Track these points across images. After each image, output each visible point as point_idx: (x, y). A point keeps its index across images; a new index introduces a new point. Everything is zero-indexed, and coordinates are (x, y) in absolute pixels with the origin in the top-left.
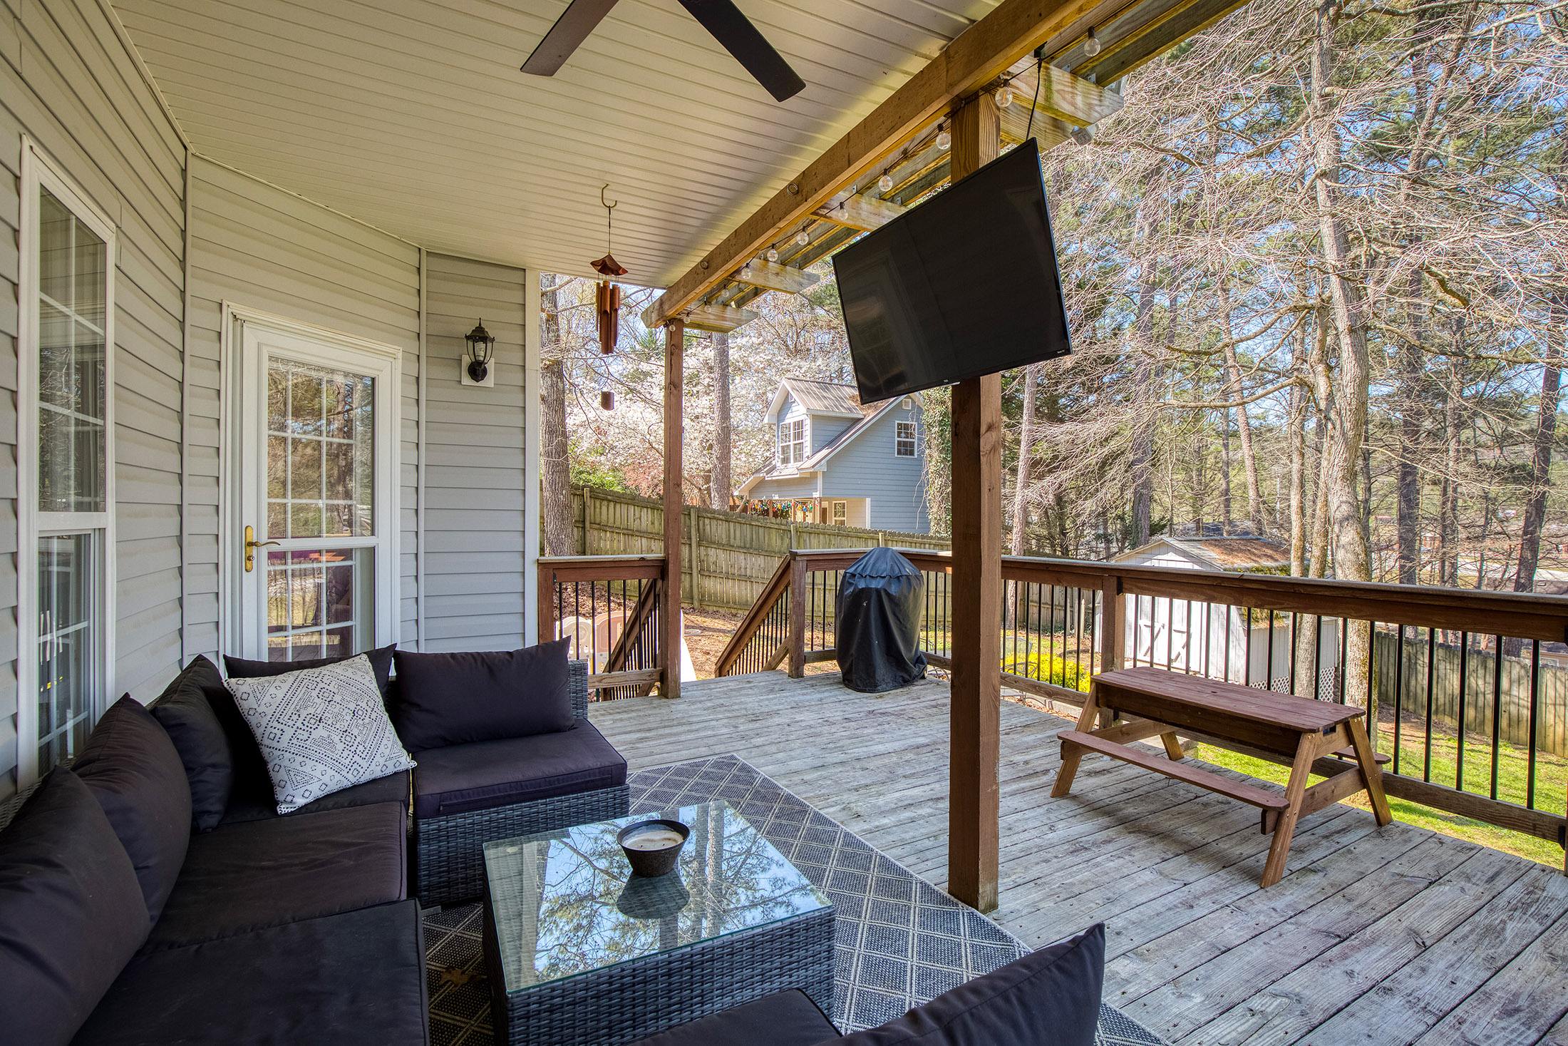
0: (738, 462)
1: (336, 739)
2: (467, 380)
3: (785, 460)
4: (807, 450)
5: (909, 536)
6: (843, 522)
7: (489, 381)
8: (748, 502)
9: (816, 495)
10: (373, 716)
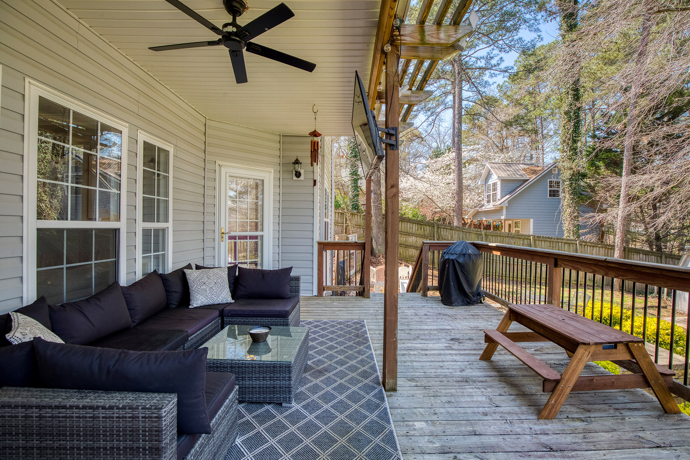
1: (208, 290)
2: (295, 178)
3: (489, 202)
4: (499, 196)
5: (549, 238)
6: (518, 231)
7: (302, 178)
8: (472, 221)
9: (503, 217)
10: (222, 285)
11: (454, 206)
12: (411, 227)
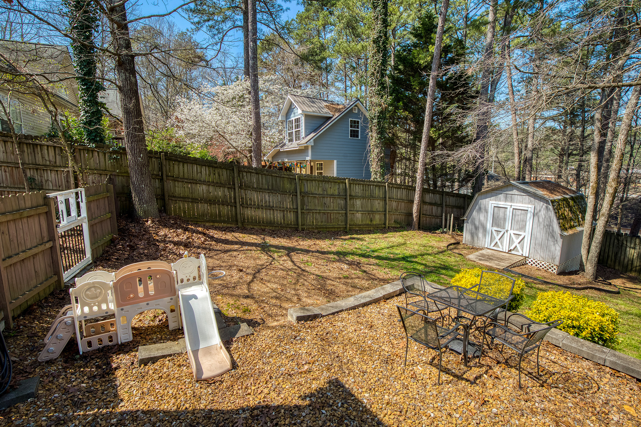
0: (265, 141)
3: (291, 140)
4: (303, 134)
5: (362, 181)
6: (321, 173)
8: (271, 163)
9: (308, 158)
11: (250, 145)
12: (199, 170)
